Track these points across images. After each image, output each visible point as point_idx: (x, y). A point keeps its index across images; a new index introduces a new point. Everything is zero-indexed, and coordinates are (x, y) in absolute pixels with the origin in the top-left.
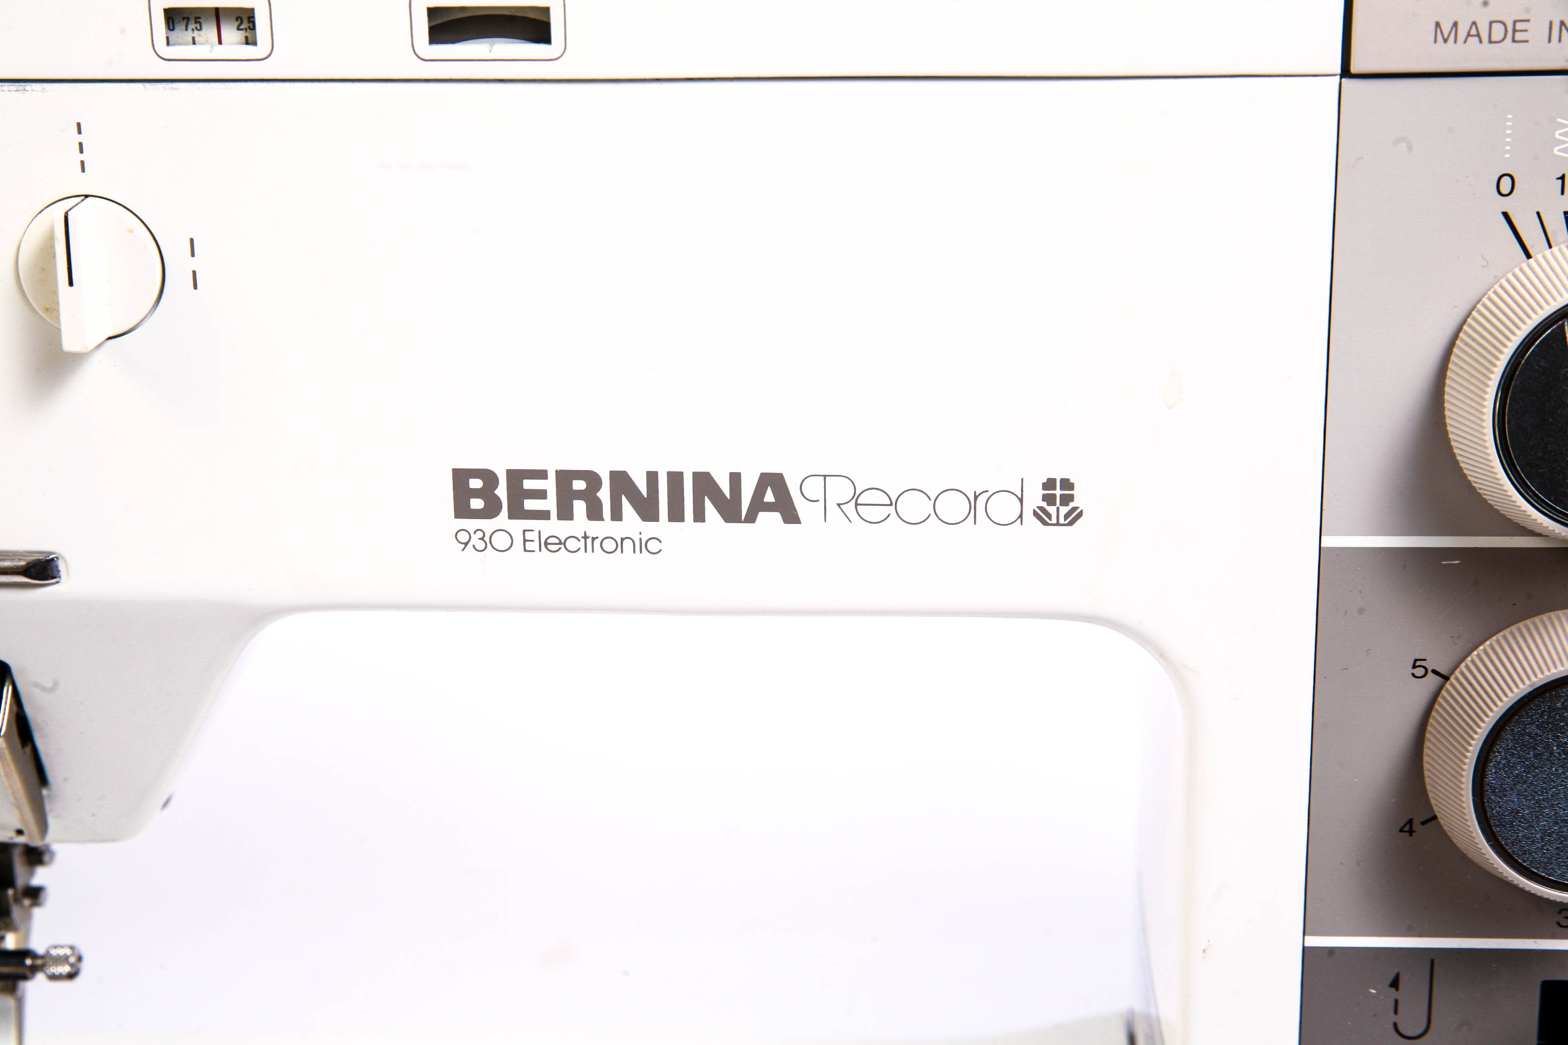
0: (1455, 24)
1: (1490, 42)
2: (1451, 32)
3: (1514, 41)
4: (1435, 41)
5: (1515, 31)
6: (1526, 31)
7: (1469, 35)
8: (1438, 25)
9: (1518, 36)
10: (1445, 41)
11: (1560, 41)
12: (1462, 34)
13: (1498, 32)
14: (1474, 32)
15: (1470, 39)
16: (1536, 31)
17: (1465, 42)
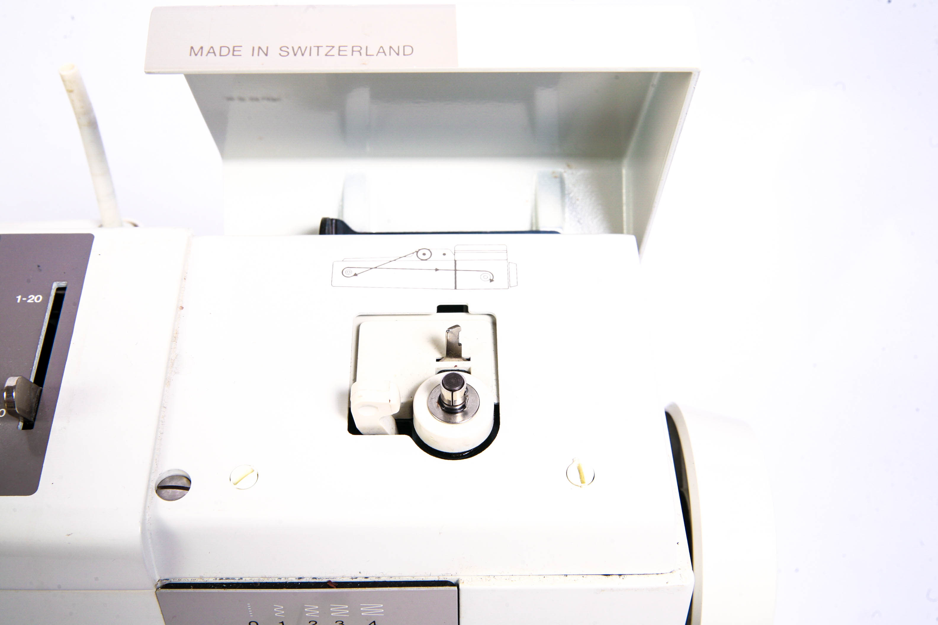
0: (202, 48)
1: (221, 55)
2: (199, 51)
3: (233, 55)
4: (191, 55)
5: (234, 51)
6: (240, 51)
7: (209, 52)
8: (192, 48)
9: (236, 53)
10: (196, 55)
11: (258, 55)
12: (205, 52)
13: (225, 51)
14: (212, 51)
15: (209, 54)
16: (246, 51)
17: (207, 55)
